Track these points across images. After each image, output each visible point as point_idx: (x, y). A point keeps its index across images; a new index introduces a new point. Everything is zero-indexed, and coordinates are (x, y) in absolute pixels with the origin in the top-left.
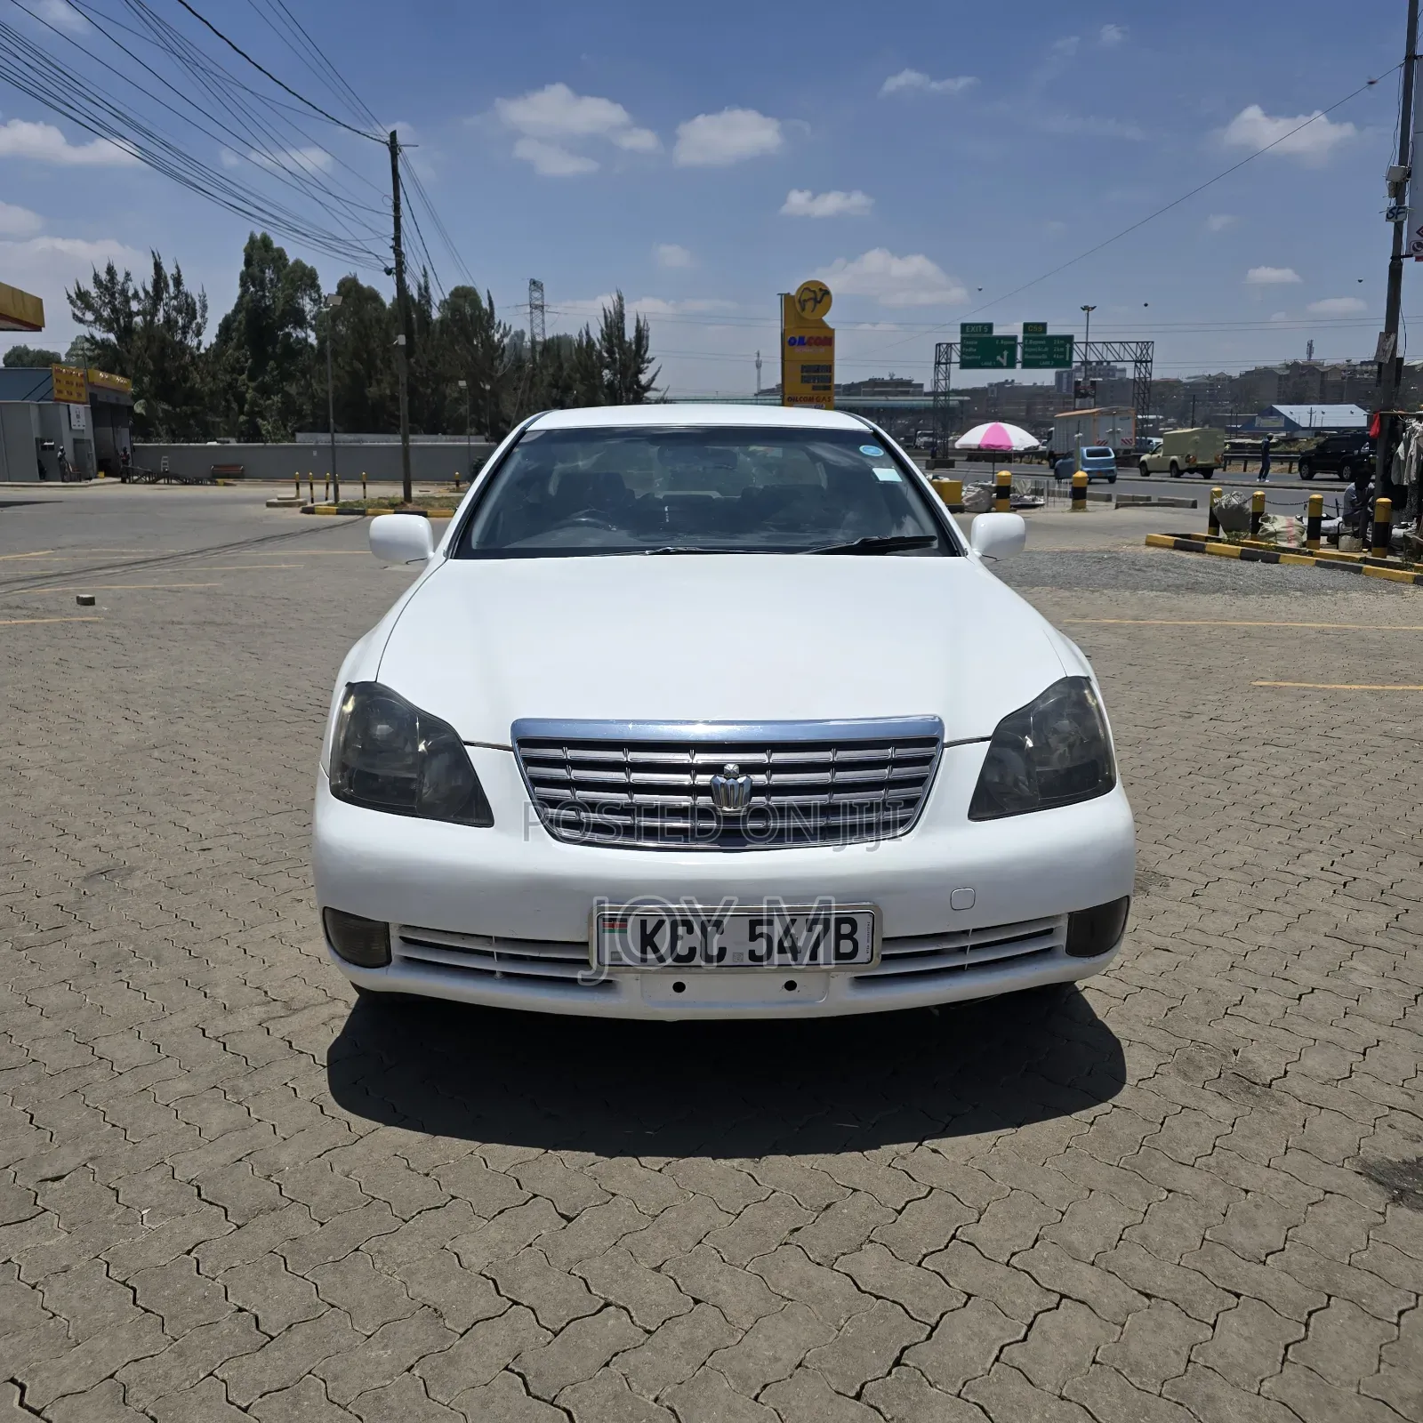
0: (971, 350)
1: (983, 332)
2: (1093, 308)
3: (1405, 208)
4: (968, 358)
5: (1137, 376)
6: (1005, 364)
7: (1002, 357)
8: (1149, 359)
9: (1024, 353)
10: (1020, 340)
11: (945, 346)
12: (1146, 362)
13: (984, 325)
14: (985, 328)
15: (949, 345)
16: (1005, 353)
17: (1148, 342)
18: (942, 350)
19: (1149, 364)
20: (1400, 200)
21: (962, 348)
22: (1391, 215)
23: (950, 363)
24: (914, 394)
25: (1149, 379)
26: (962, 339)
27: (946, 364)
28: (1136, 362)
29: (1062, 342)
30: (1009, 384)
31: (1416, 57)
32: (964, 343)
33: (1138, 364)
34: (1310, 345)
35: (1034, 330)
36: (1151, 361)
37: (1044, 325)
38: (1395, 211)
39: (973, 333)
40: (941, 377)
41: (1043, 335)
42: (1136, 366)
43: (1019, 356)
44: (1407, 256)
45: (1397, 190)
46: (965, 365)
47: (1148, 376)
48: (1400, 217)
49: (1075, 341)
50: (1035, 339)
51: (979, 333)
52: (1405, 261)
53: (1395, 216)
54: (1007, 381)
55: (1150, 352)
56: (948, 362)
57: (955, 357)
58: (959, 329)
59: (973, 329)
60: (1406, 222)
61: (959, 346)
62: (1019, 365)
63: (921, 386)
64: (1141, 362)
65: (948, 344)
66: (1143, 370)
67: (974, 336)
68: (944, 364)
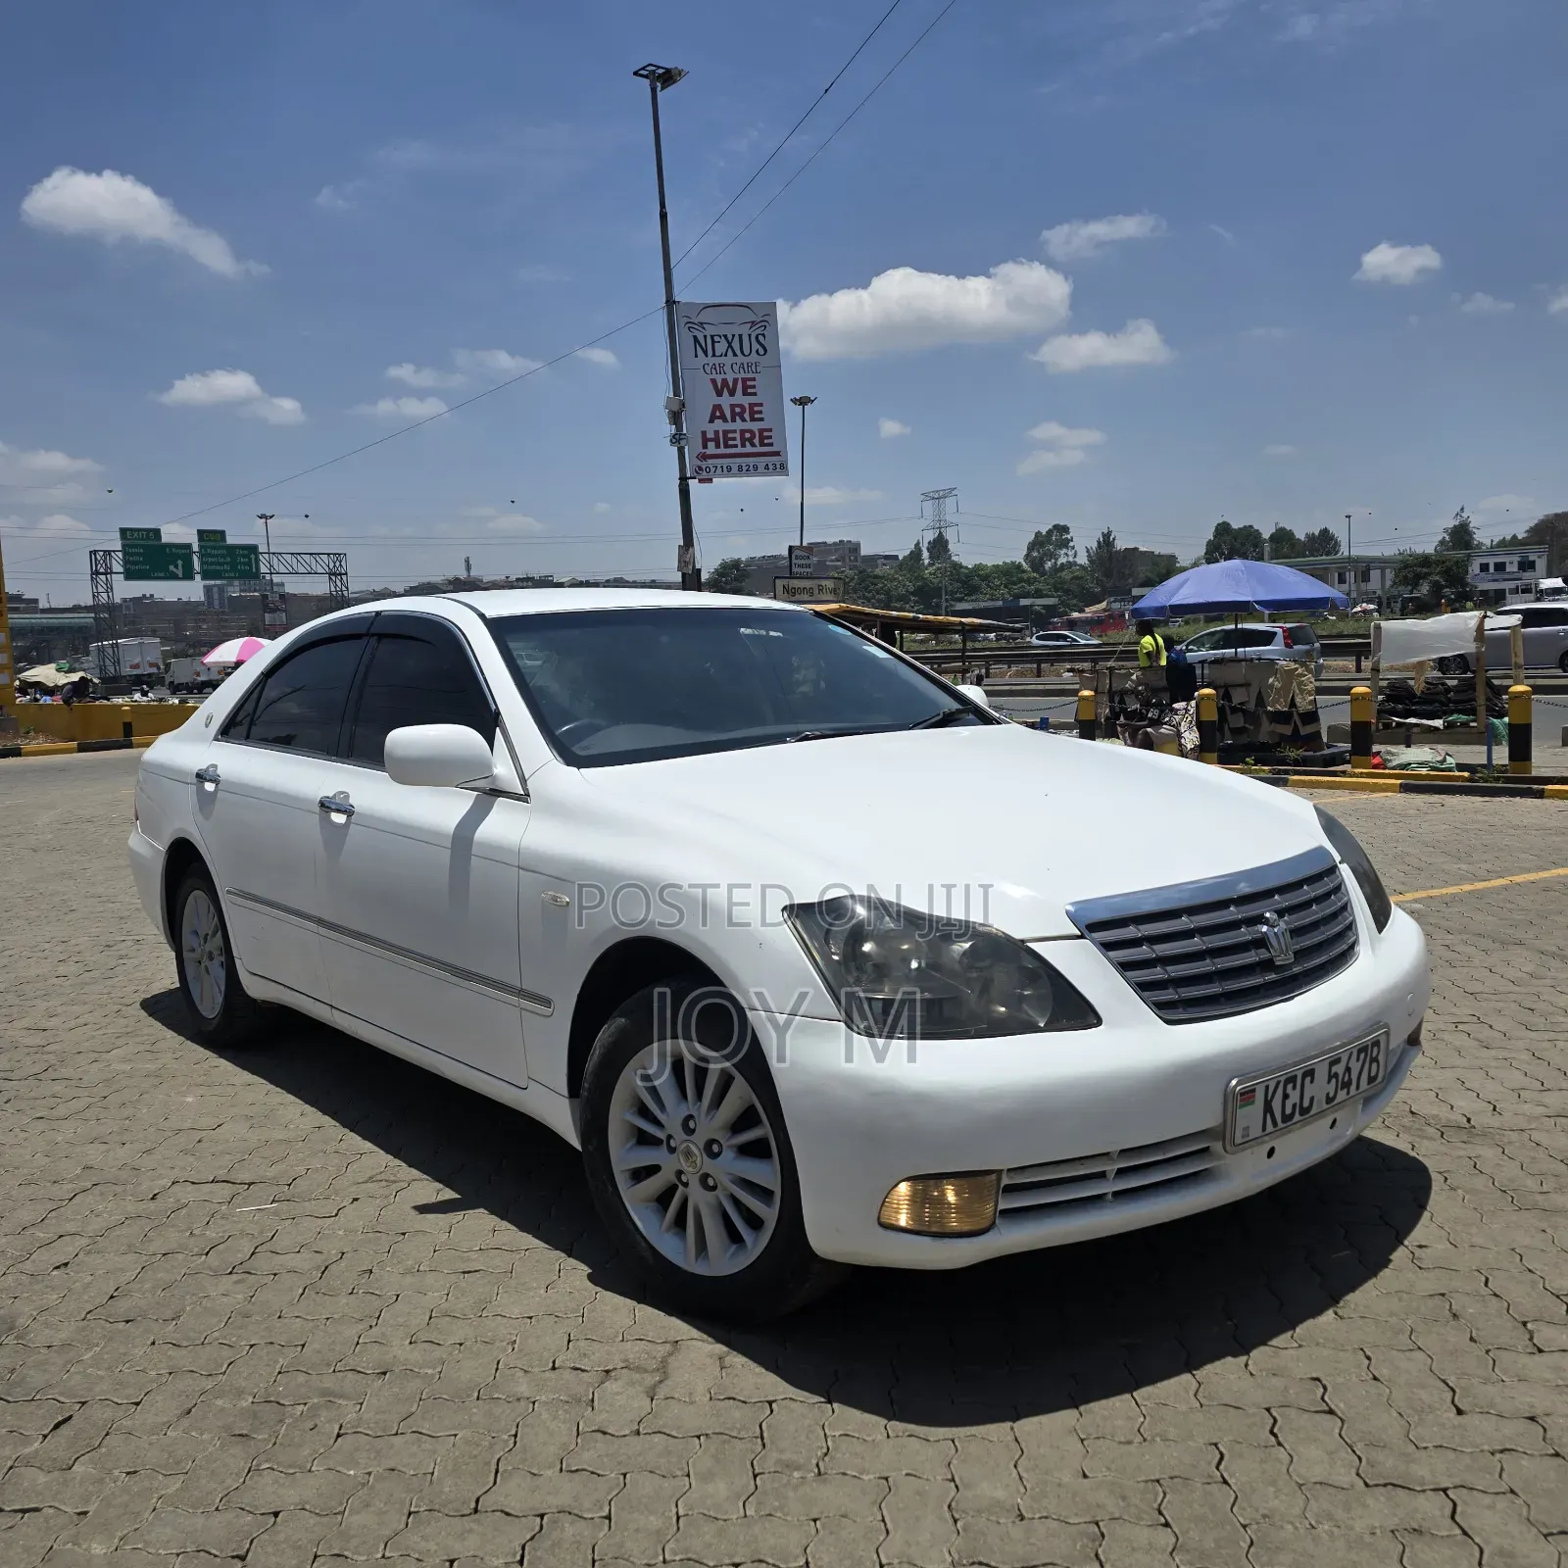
0: (136, 558)
1: (148, 538)
2: (271, 517)
3: (685, 435)
4: (133, 568)
5: (333, 589)
6: (181, 576)
7: (176, 567)
8: (343, 572)
9: (202, 564)
10: (196, 548)
11: (101, 553)
12: (340, 574)
13: (148, 531)
14: (151, 534)
15: (108, 553)
16: (180, 562)
17: (340, 554)
18: (99, 558)
19: (344, 577)
20: (679, 428)
21: (125, 554)
22: (674, 441)
23: (112, 573)
24: (26, 611)
25: (345, 593)
26: (123, 546)
27: (105, 574)
28: (330, 574)
29: (246, 552)
30: (147, 599)
31: (674, 302)
32: (126, 549)
33: (333, 578)
34: (467, 561)
35: (211, 538)
36: (346, 574)
37: (222, 533)
38: (677, 437)
39: (135, 539)
40: (100, 589)
41: (221, 544)
42: (330, 578)
43: (197, 566)
44: (691, 478)
45: (676, 418)
46: (130, 575)
47: (344, 588)
48: (683, 443)
49: (260, 551)
50: (214, 548)
51: (142, 539)
52: (690, 481)
53: (678, 441)
54: (144, 595)
55: (343, 563)
56: (109, 572)
57: (117, 567)
58: (118, 535)
59: (136, 534)
60: (686, 447)
61: (120, 554)
62: (198, 577)
63: (36, 601)
64: (335, 574)
65: (105, 551)
66: (339, 584)
67: (136, 542)
68: (102, 574)
